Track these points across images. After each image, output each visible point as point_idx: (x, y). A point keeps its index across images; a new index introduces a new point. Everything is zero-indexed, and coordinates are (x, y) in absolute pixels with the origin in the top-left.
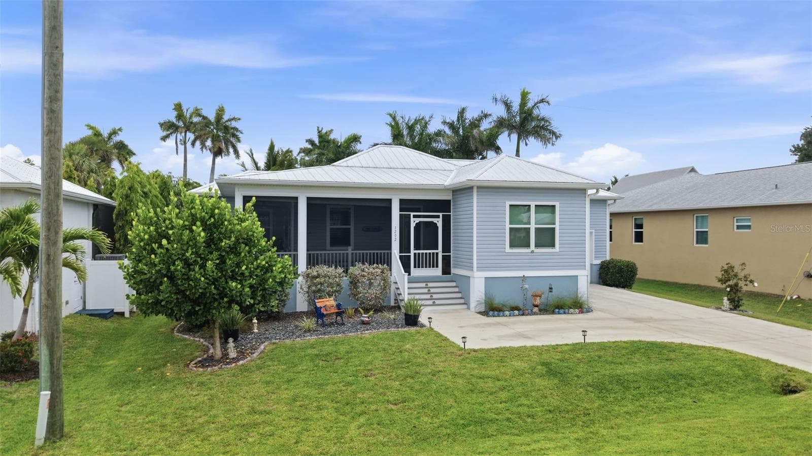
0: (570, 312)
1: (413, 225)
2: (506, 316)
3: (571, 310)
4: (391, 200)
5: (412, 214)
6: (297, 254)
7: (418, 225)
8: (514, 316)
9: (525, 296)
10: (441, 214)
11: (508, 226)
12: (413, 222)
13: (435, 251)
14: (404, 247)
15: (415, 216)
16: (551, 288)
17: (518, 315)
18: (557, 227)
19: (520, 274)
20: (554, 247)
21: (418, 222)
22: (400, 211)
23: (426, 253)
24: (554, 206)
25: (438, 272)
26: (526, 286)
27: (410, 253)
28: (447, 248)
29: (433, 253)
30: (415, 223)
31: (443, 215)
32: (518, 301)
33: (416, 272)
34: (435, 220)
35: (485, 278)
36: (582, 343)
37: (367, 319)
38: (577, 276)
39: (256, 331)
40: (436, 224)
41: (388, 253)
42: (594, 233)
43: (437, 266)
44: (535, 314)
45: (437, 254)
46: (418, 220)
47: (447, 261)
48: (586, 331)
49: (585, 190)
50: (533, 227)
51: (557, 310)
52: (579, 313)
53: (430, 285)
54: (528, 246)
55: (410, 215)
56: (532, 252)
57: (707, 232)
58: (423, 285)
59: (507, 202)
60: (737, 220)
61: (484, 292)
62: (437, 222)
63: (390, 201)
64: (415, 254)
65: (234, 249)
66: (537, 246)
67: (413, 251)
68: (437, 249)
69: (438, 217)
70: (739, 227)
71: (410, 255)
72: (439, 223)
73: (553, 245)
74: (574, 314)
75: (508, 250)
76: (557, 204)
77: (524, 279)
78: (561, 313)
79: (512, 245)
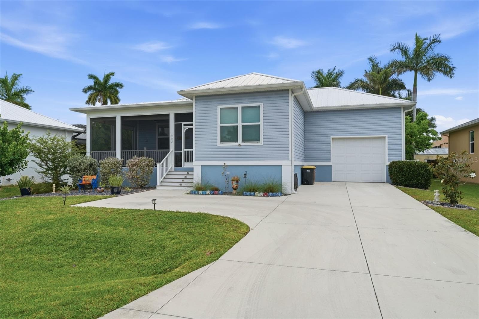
1: (183, 131)
3: (257, 193)
4: (169, 114)
5: (183, 123)
6: (116, 152)
9: (226, 180)
11: (219, 125)
12: (184, 129)
14: (178, 147)
15: (185, 125)
16: (245, 175)
17: (209, 194)
18: (261, 123)
19: (221, 163)
20: (260, 141)
21: (187, 129)
22: (175, 122)
24: (259, 107)
26: (228, 172)
27: (182, 151)
33: (185, 164)
35: (201, 166)
38: (282, 166)
41: (167, 151)
42: (387, 137)
50: (240, 125)
52: (264, 196)
54: (236, 140)
56: (240, 145)
58: (186, 173)
59: (218, 106)
61: (201, 177)
64: (185, 152)
66: (243, 140)
67: (184, 150)
71: (182, 153)
73: (258, 140)
74: (259, 196)
75: (219, 143)
76: (261, 105)
77: (225, 167)
78: (248, 195)
79: (222, 141)
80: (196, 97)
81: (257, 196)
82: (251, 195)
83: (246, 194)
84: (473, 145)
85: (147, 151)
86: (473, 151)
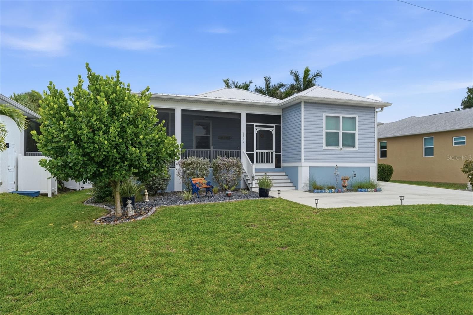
0: (368, 191)
1: (255, 132)
2: (327, 193)
3: (369, 189)
5: (255, 124)
7: (259, 133)
8: (332, 192)
9: (337, 180)
10: (274, 125)
11: (325, 131)
12: (256, 130)
13: (271, 151)
14: (250, 148)
15: (257, 126)
16: (355, 174)
17: (334, 192)
18: (357, 132)
19: (334, 165)
21: (259, 130)
22: (247, 122)
23: (264, 153)
24: (354, 118)
25: (272, 165)
26: (338, 173)
27: (253, 152)
28: (278, 149)
29: (269, 153)
30: (257, 131)
31: (276, 126)
32: (333, 183)
33: (258, 165)
34: (270, 129)
35: (309, 167)
36: (400, 205)
37: (231, 193)
38: (370, 167)
39: (147, 200)
40: (271, 132)
41: (238, 152)
43: (272, 162)
44: (345, 192)
45: (272, 153)
46: (259, 129)
47: (278, 158)
48: (403, 196)
49: (374, 108)
50: (341, 132)
51: (360, 189)
52: (374, 191)
53: (268, 174)
54: (338, 146)
55: (254, 124)
56: (341, 149)
57: (433, 148)
58: (263, 174)
59: (324, 114)
60: (455, 138)
61: (309, 177)
62: (272, 131)
63: (239, 114)
64: (257, 153)
65: (133, 122)
66: (344, 145)
67: (255, 151)
68: (272, 149)
69: (273, 127)
70: (456, 143)
71: (254, 154)
72: (273, 131)
73: (354, 146)
74: (371, 192)
75: (325, 147)
76: (357, 117)
77: (337, 168)
78: (363, 192)
79: (327, 145)
80: (305, 102)
81: (370, 191)
82: (365, 191)
83: (361, 190)
85: (213, 151)
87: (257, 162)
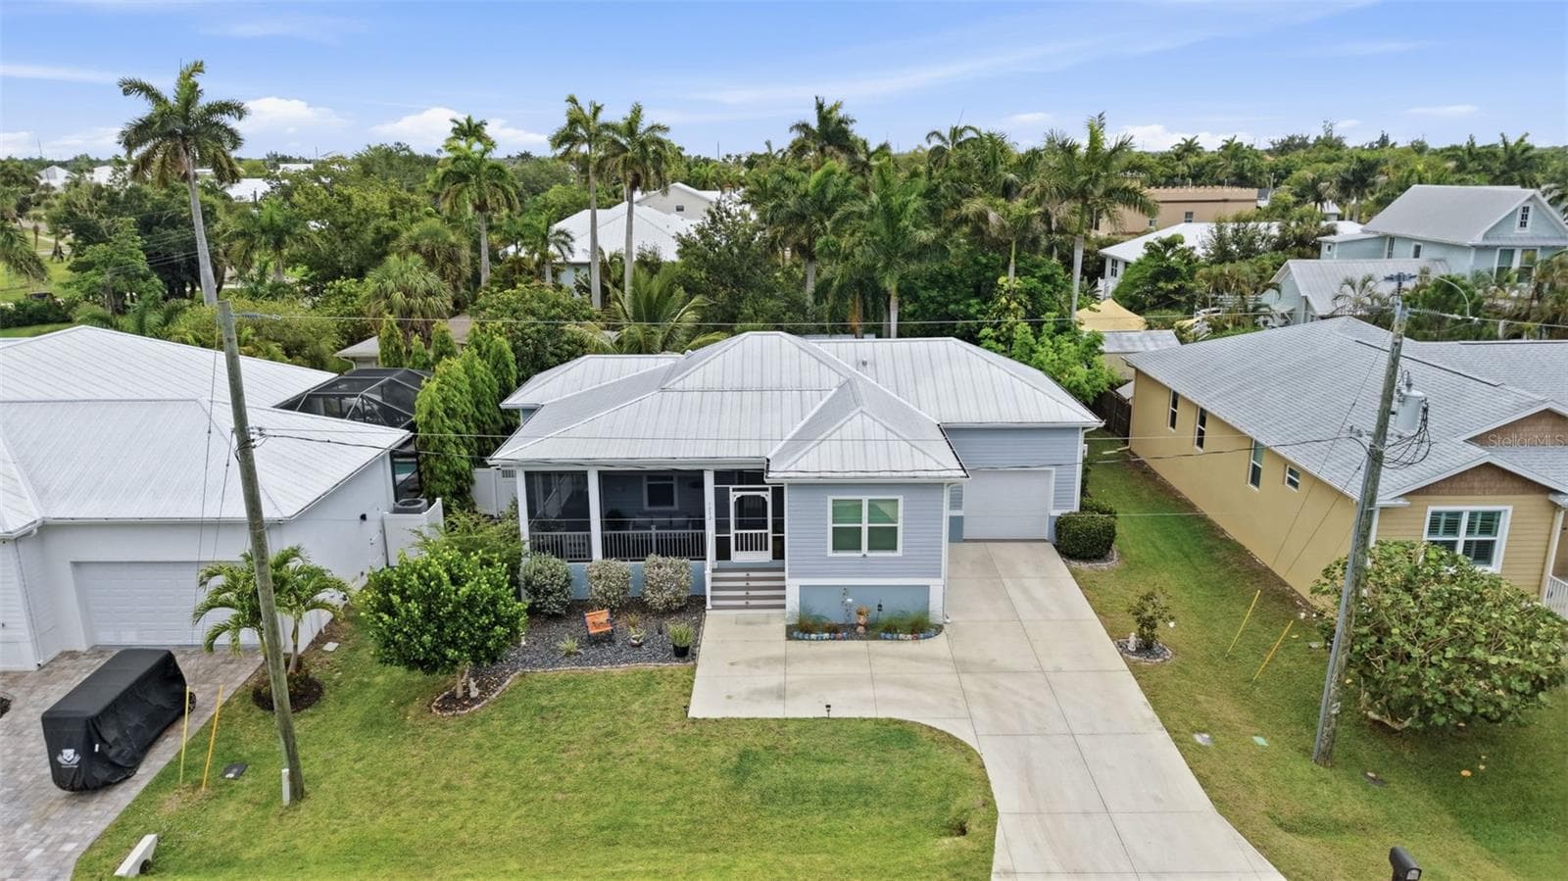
0: (899, 638)
1: (732, 500)
2: (812, 640)
3: (902, 636)
4: (702, 471)
5: (731, 487)
7: (740, 501)
8: (823, 639)
9: (848, 611)
10: (770, 486)
11: (830, 525)
12: (733, 497)
13: (763, 531)
14: (722, 525)
15: (734, 490)
16: (880, 606)
17: (827, 639)
18: (900, 525)
20: (896, 549)
21: (739, 496)
22: (715, 484)
23: (751, 534)
24: (896, 500)
25: (766, 557)
26: (850, 600)
27: (729, 533)
28: (779, 526)
29: (761, 534)
30: (736, 497)
31: (772, 487)
32: (837, 617)
33: (738, 557)
34: (762, 494)
35: (801, 585)
38: (929, 585)
40: (764, 498)
42: (1054, 471)
43: (766, 549)
45: (766, 534)
46: (739, 494)
47: (779, 542)
50: (865, 526)
51: (883, 634)
52: (912, 639)
53: (750, 575)
54: (859, 548)
55: (729, 487)
56: (865, 556)
58: (743, 574)
59: (829, 498)
61: (798, 601)
62: (764, 496)
64: (737, 535)
66: (871, 548)
67: (733, 531)
68: (766, 528)
69: (767, 490)
71: (729, 536)
72: (768, 497)
73: (894, 548)
74: (905, 640)
75: (830, 553)
76: (901, 499)
77: (846, 590)
78: (887, 639)
79: (836, 548)
80: (790, 484)
81: (903, 639)
82: (892, 639)
83: (885, 635)
84: (1174, 415)
86: (1173, 425)
87: (737, 549)
